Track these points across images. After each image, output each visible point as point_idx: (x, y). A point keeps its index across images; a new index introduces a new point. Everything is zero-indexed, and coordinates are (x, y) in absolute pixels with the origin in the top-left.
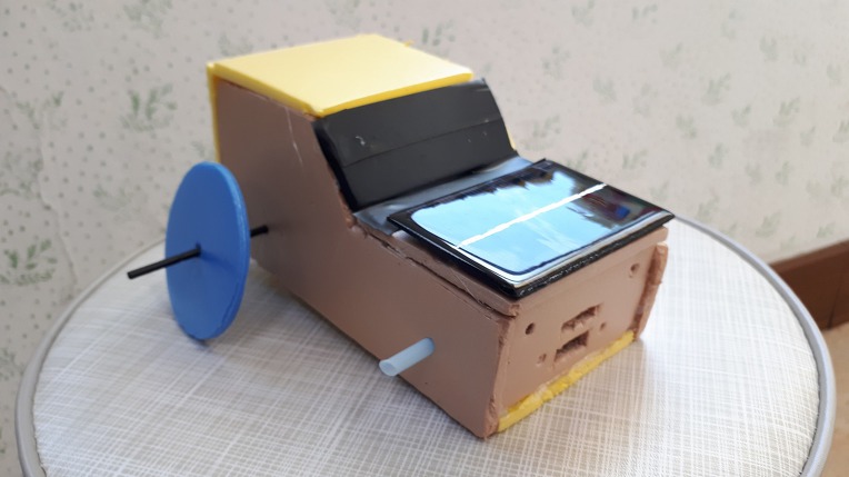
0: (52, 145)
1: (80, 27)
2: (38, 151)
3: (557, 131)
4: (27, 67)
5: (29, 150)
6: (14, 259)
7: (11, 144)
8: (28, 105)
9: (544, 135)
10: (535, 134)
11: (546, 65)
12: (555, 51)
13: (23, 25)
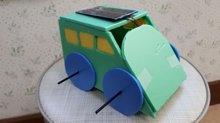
4: (63, 12)
6: (56, 57)
9: (191, 35)
11: (195, 16)
12: (198, 12)
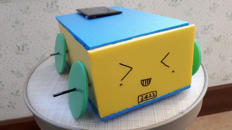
3: (212, 29)
9: (207, 30)
10: (205, 29)
12: (214, 4)
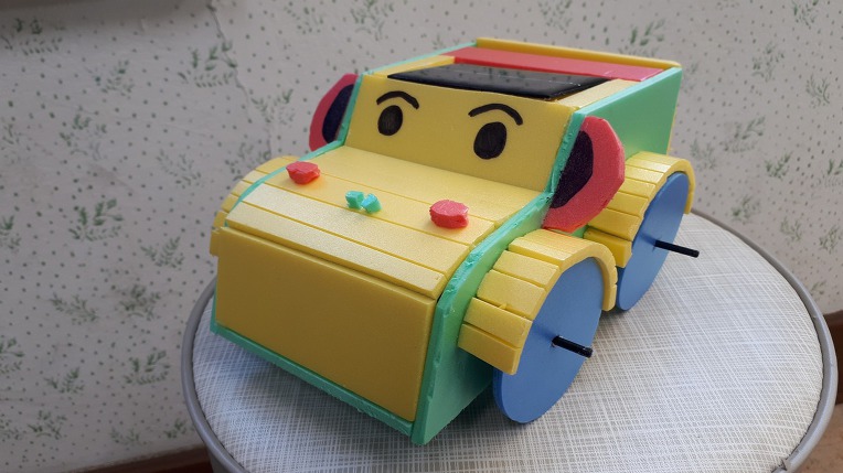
0: (279, 138)
1: (310, 30)
2: (268, 142)
3: (760, 134)
4: (264, 67)
5: (260, 142)
7: (246, 136)
8: (262, 102)
9: (744, 138)
10: (736, 136)
11: (757, 66)
12: (769, 52)
13: (263, 29)
